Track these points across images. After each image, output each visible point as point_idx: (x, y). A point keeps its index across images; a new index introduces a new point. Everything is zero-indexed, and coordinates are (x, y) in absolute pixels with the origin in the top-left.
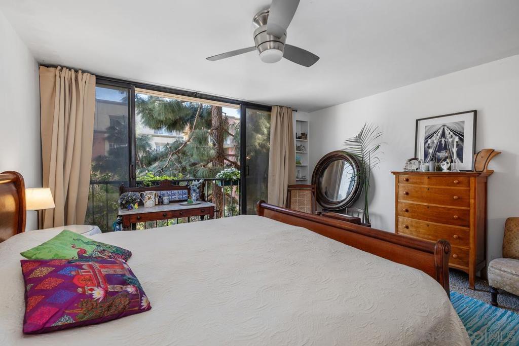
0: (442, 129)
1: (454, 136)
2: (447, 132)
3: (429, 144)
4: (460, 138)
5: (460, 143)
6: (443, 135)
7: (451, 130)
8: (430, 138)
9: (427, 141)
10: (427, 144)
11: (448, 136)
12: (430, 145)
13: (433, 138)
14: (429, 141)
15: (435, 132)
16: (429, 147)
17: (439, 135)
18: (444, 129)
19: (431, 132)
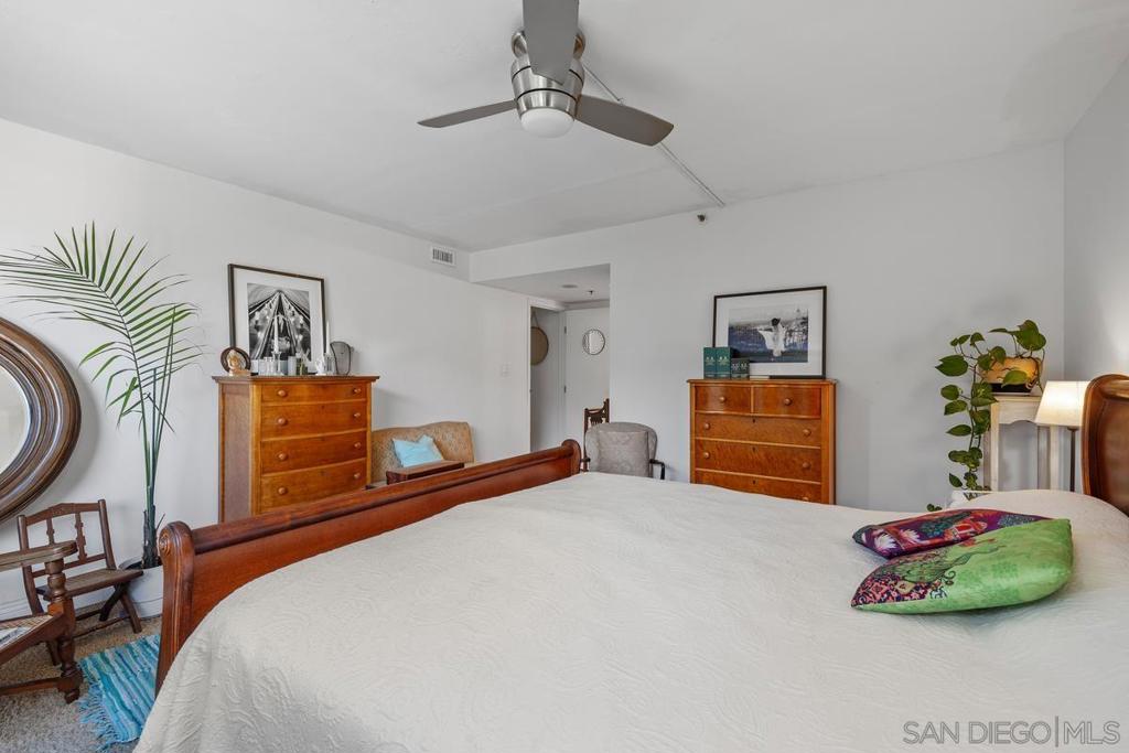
0: (277, 295)
1: (296, 313)
2: (286, 305)
3: (257, 322)
4: (305, 319)
5: (305, 327)
6: (280, 309)
7: (293, 304)
8: (259, 310)
9: (253, 314)
10: (253, 321)
11: (289, 313)
12: (259, 324)
13: (264, 311)
14: (258, 316)
15: (267, 300)
16: (257, 328)
17: (274, 306)
18: (280, 297)
19: (259, 298)
